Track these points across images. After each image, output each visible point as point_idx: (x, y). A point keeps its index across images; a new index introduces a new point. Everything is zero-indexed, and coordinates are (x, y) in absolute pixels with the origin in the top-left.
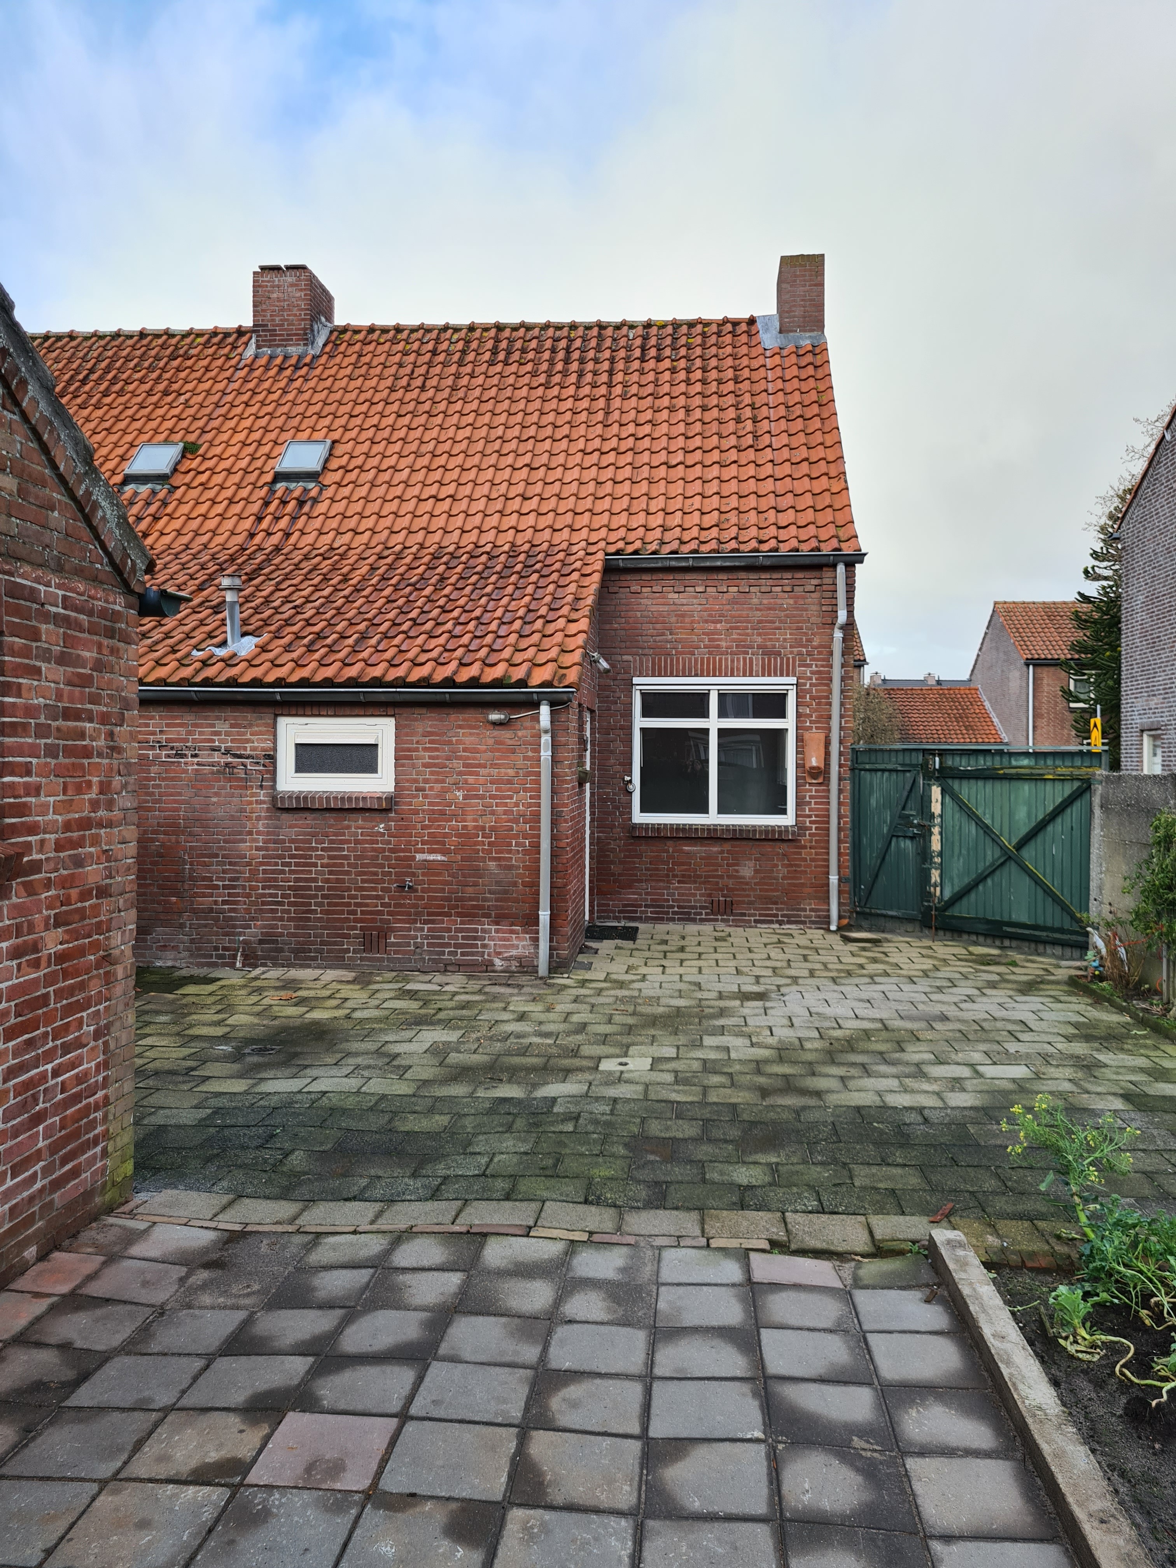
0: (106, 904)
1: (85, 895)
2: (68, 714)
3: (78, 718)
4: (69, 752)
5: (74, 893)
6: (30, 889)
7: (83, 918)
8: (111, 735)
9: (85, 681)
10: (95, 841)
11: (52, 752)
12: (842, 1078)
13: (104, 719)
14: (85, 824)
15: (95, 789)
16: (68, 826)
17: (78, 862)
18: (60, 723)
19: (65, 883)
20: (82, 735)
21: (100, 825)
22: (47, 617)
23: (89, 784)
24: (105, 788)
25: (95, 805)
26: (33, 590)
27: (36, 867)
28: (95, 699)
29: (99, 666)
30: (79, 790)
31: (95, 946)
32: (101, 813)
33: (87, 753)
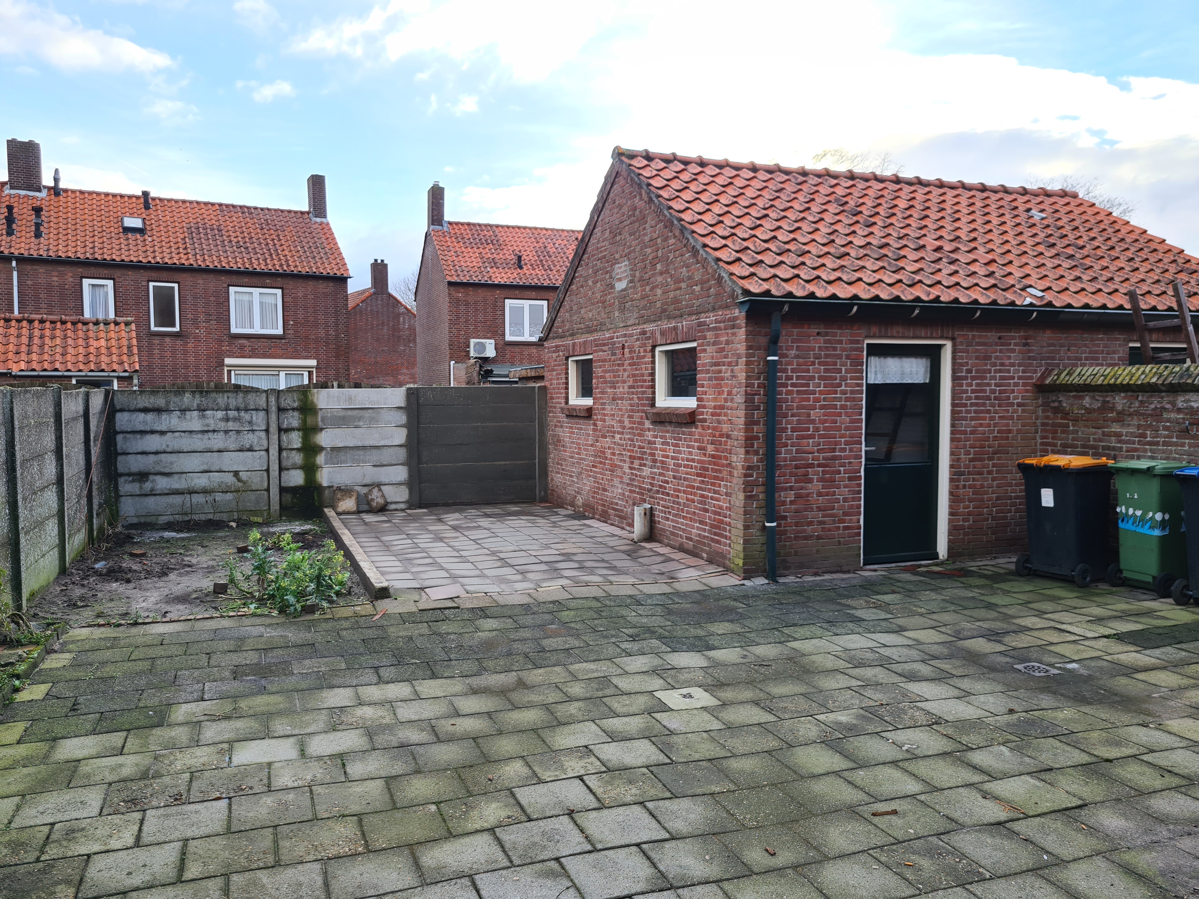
0: (729, 442)
1: (721, 436)
2: (717, 364)
3: (719, 365)
4: (716, 379)
5: (717, 433)
6: (703, 428)
7: (721, 445)
8: (732, 371)
9: (722, 350)
10: (726, 415)
11: (710, 379)
12: (457, 714)
13: (730, 364)
14: (722, 407)
15: (726, 393)
16: (715, 407)
17: (719, 422)
18: (714, 368)
19: (715, 428)
20: (720, 372)
21: (727, 409)
22: (709, 330)
23: (723, 391)
24: (729, 393)
25: (726, 400)
26: (705, 322)
27: (704, 420)
28: (726, 357)
29: (728, 343)
30: (719, 394)
31: (726, 458)
32: (729, 404)
33: (722, 379)
